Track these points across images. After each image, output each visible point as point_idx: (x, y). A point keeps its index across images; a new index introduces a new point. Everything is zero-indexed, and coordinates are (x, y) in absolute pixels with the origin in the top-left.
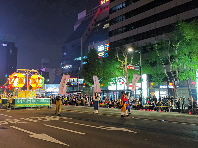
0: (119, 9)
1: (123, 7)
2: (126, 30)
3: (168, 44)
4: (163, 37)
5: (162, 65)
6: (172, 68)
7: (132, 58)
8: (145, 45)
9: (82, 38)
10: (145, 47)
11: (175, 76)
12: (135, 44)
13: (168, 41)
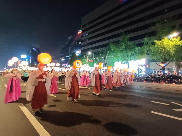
0: (86, 36)
1: (87, 35)
2: (88, 45)
4: (103, 49)
7: (90, 57)
8: (96, 51)
9: (69, 48)
10: (95, 52)
11: (107, 65)
13: (105, 50)
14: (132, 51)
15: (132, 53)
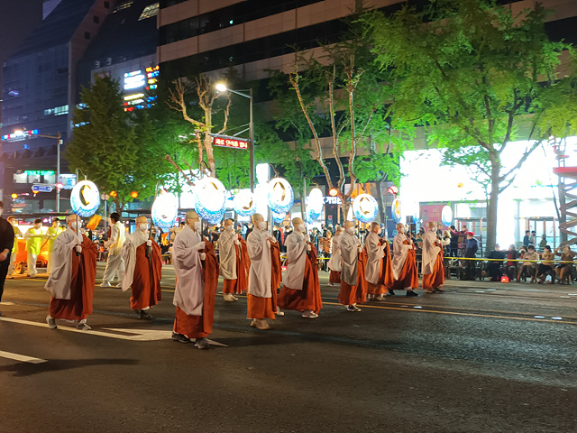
2: (211, 28)
3: (330, 75)
4: (320, 55)
5: (313, 137)
6: (339, 147)
7: (227, 113)
8: (266, 75)
9: (70, 44)
10: (265, 82)
11: (346, 170)
12: (236, 71)
13: (331, 68)
14: (521, 76)
15: (518, 85)
